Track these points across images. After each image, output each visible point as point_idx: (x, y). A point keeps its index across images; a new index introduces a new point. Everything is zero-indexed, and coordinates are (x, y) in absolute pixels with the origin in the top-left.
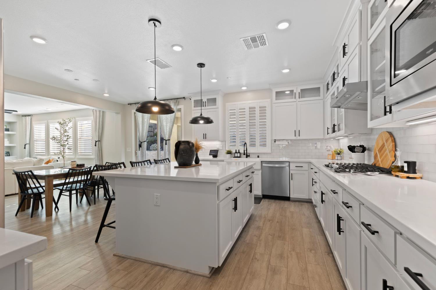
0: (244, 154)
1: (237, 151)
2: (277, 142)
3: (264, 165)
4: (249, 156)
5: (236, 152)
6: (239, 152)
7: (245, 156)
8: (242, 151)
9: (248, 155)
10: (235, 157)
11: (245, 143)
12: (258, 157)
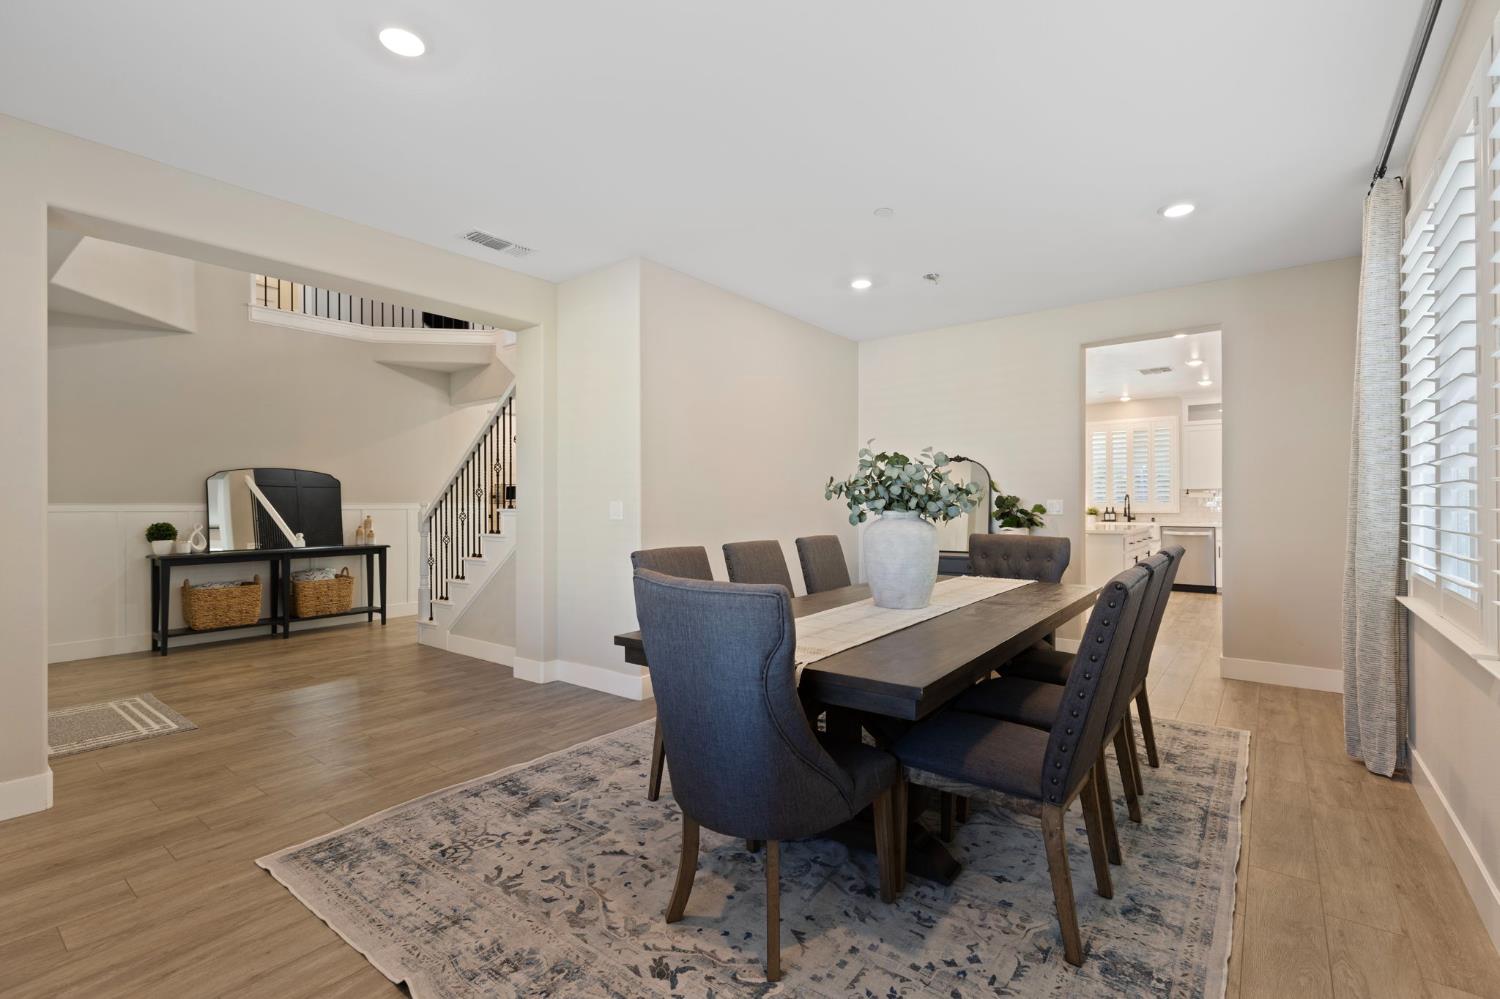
0: (1125, 515)
1: (1110, 510)
2: (1191, 495)
3: (1165, 532)
4: (1134, 519)
5: (1107, 512)
6: (1113, 512)
7: (1126, 518)
8: (1120, 510)
9: (1132, 516)
10: (1105, 521)
11: (1127, 496)
12: (1153, 520)
